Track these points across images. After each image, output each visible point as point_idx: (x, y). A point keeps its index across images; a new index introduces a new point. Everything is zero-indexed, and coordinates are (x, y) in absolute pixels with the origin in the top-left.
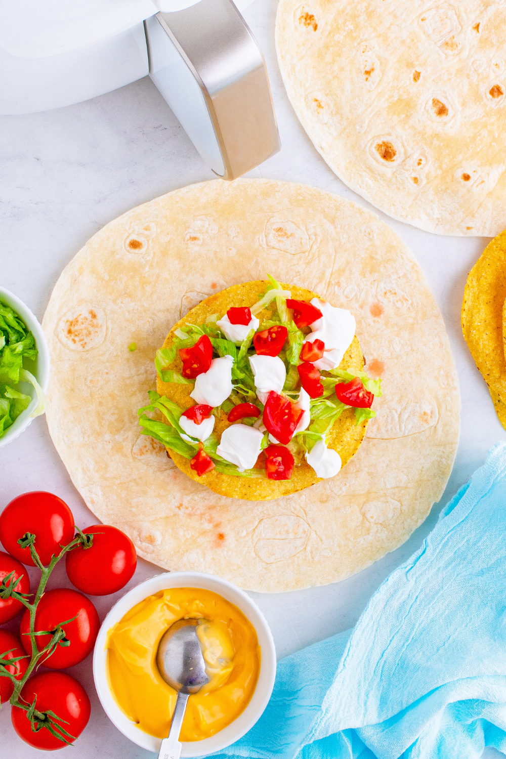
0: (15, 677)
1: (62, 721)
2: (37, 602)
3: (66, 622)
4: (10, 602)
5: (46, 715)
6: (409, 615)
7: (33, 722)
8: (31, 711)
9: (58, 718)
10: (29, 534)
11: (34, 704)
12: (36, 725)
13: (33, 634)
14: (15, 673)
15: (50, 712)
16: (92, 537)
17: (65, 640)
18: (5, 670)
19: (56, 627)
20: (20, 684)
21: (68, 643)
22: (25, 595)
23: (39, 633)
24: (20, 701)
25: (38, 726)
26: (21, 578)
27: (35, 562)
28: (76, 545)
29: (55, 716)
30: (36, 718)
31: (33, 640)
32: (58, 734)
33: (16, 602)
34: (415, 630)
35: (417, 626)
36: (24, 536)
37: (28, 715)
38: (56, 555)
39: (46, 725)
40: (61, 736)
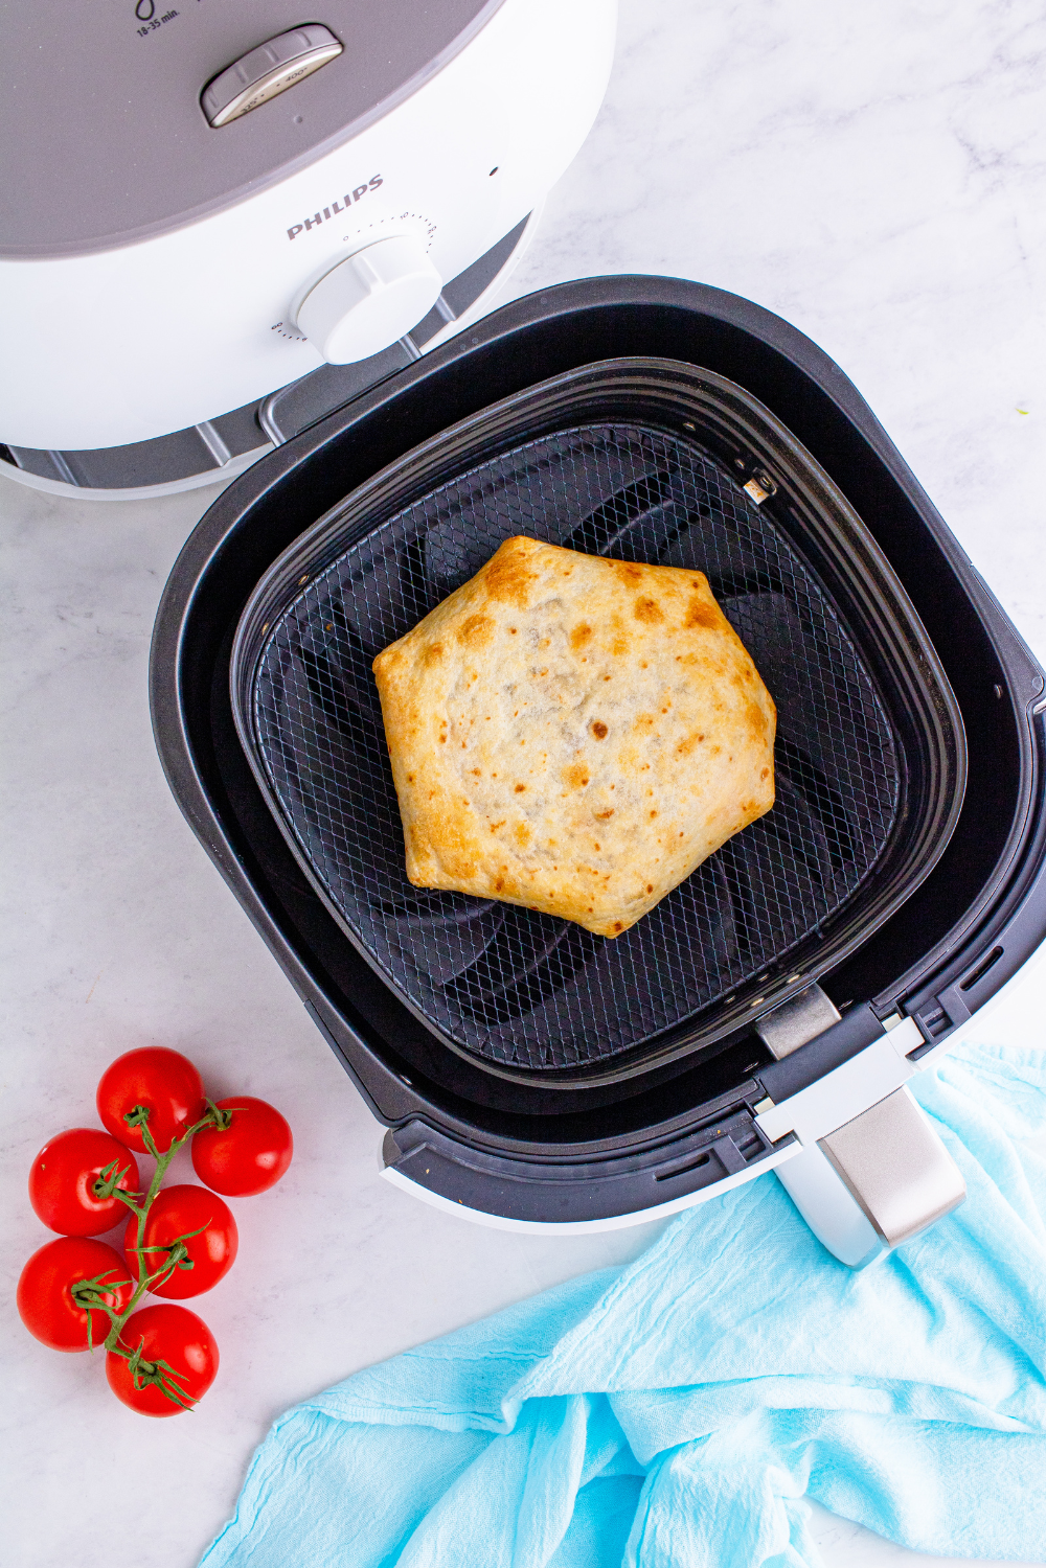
0: (114, 1310)
1: (179, 1375)
2: (149, 1204)
3: (190, 1235)
4: (110, 1204)
5: (155, 1366)
6: (721, 1259)
7: (137, 1375)
8: (134, 1359)
9: (173, 1372)
10: (140, 1109)
11: (139, 1351)
12: (140, 1379)
13: (142, 1251)
14: (114, 1304)
15: (161, 1363)
16: (229, 1115)
17: (186, 1260)
18: (100, 1300)
19: (176, 1241)
20: (119, 1322)
21: (192, 1265)
22: (132, 1194)
23: (150, 1250)
24: (119, 1345)
25: (144, 1382)
26: (127, 1169)
27: (148, 1147)
28: (207, 1124)
29: (168, 1368)
30: (142, 1370)
31: (141, 1259)
32: (172, 1394)
33: (118, 1202)
34: (726, 1280)
35: (729, 1276)
36: (133, 1110)
37: (130, 1365)
38: (178, 1139)
39: (156, 1381)
40: (176, 1397)
